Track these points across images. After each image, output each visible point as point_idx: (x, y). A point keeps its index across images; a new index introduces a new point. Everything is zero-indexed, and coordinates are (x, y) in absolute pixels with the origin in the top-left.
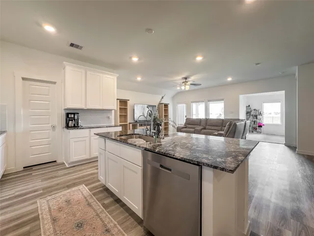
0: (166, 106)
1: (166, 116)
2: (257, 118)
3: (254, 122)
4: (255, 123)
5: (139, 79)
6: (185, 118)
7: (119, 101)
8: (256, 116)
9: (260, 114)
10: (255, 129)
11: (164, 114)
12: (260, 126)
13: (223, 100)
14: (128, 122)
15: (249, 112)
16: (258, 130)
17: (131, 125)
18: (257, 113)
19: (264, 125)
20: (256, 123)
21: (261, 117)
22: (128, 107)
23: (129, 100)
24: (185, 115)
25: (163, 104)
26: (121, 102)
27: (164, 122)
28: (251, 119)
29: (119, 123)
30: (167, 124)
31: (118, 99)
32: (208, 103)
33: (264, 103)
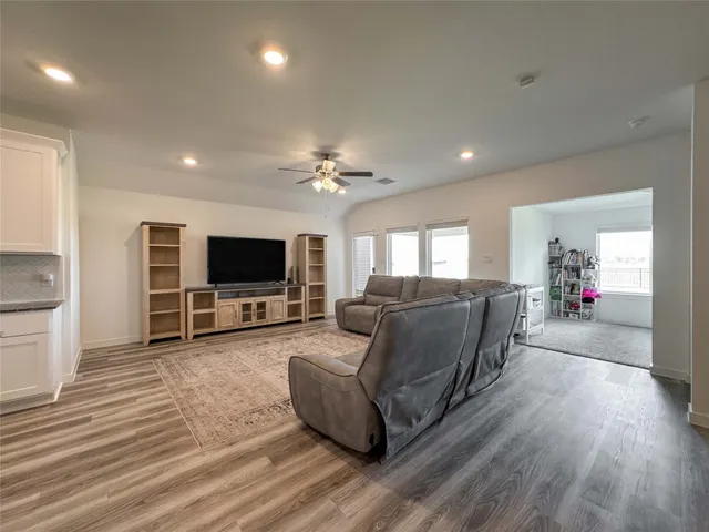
0: (318, 241)
1: (319, 270)
2: (579, 276)
3: (573, 287)
4: (572, 289)
5: (190, 162)
7: (147, 227)
8: (577, 270)
9: (589, 263)
10: (574, 306)
11: (308, 264)
12: (588, 300)
13: (462, 223)
14: (183, 285)
15: (557, 258)
16: (581, 311)
17: (190, 295)
18: (580, 263)
19: (598, 296)
20: (576, 291)
21: (590, 272)
22: (181, 245)
23: (184, 226)
24: (372, 266)
25: (307, 238)
26: (156, 229)
27: (308, 283)
28: (562, 278)
29: (148, 292)
30: (319, 290)
31: (143, 223)
32: (428, 232)
33: (600, 231)
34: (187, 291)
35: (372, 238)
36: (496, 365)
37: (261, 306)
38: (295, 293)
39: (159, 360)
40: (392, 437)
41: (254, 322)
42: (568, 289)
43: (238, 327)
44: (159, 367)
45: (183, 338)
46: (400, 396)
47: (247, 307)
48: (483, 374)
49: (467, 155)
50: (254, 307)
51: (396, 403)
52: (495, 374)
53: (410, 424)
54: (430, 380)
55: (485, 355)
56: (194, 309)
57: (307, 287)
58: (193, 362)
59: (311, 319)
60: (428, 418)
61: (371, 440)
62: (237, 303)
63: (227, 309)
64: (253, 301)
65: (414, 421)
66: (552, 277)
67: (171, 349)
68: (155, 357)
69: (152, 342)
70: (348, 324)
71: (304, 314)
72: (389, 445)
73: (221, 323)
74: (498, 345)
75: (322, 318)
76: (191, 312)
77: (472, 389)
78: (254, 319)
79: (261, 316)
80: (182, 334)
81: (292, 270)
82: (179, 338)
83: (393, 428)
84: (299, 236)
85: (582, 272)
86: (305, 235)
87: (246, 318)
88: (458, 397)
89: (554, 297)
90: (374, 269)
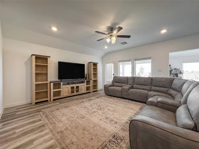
0: (95, 65)
1: (95, 75)
5: (54, 29)
6: (113, 76)
7: (34, 57)
8: (177, 75)
11: (92, 73)
13: (150, 58)
14: (49, 80)
17: (52, 84)
18: (178, 72)
21: (181, 75)
22: (48, 65)
23: (50, 57)
24: (113, 73)
25: (92, 63)
26: (38, 58)
27: (93, 79)
29: (34, 83)
30: (95, 81)
31: (33, 55)
32: (135, 62)
33: (184, 62)
34: (50, 82)
35: (113, 64)
37: (77, 87)
38: (88, 83)
39: (41, 113)
41: (75, 93)
43: (69, 96)
44: (42, 117)
45: (49, 101)
47: (72, 88)
49: (164, 31)
50: (75, 88)
56: (54, 89)
57: (92, 80)
58: (57, 113)
59: (93, 91)
62: (69, 86)
63: (65, 89)
64: (75, 86)
67: (45, 106)
68: (39, 111)
69: (36, 103)
70: (109, 94)
71: (91, 90)
73: (64, 94)
75: (96, 91)
76: (52, 90)
78: (75, 92)
79: (77, 91)
80: (49, 99)
81: (86, 74)
82: (47, 101)
84: (89, 63)
85: (179, 75)
86: (91, 62)
87: (73, 92)
90: (113, 74)
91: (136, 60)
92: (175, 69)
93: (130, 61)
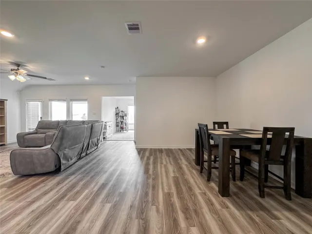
9: (126, 115)
10: (122, 128)
13: (85, 100)
15: (118, 113)
16: (124, 129)
18: (124, 115)
20: (123, 123)
21: (126, 117)
24: (40, 116)
28: (119, 119)
32: (71, 102)
33: (129, 105)
35: (39, 103)
36: (96, 145)
40: (63, 164)
42: (121, 123)
46: (65, 152)
48: (92, 148)
51: (64, 154)
52: (96, 148)
53: (68, 161)
54: (75, 148)
55: (92, 142)
60: (74, 160)
61: (56, 167)
65: (70, 160)
66: (117, 119)
72: (62, 167)
74: (96, 138)
75: (4, 145)
77: (88, 152)
83: (63, 161)
85: (124, 118)
88: (84, 154)
89: (117, 126)
90: (41, 118)
91: (72, 100)
92: (122, 111)
93: (64, 100)
